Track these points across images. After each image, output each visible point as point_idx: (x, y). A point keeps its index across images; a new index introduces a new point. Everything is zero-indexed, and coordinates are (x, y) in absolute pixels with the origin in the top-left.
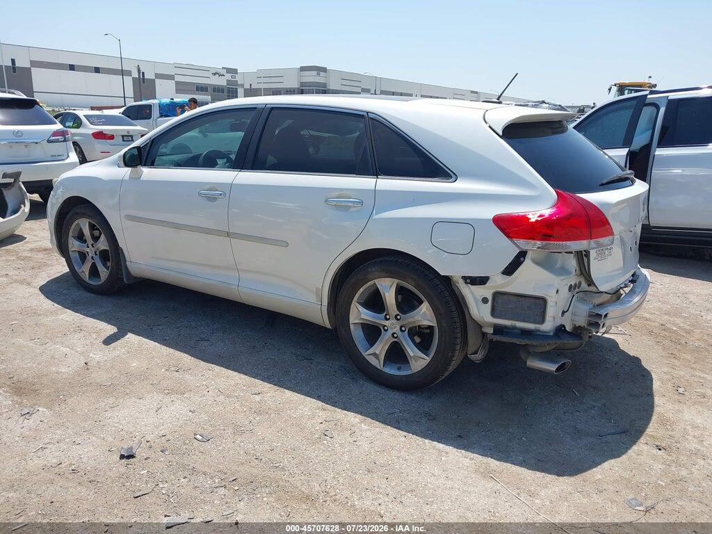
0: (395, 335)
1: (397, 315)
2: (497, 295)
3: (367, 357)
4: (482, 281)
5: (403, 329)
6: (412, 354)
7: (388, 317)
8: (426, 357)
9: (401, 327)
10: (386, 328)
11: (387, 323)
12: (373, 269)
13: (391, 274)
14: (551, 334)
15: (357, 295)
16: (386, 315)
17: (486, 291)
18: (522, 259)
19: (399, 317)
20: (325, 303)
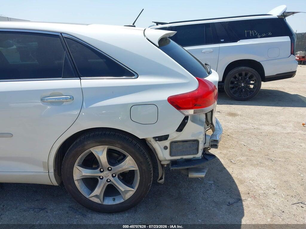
0: (109, 180)
1: (108, 168)
2: (172, 143)
3: (91, 199)
4: (166, 137)
5: (114, 175)
6: (123, 190)
7: (102, 170)
8: (133, 189)
9: (112, 175)
10: (101, 177)
11: (101, 174)
12: (89, 142)
13: (102, 143)
14: (201, 158)
15: (77, 161)
16: (100, 169)
17: (167, 143)
18: (186, 121)
19: (110, 169)
20: (52, 170)
